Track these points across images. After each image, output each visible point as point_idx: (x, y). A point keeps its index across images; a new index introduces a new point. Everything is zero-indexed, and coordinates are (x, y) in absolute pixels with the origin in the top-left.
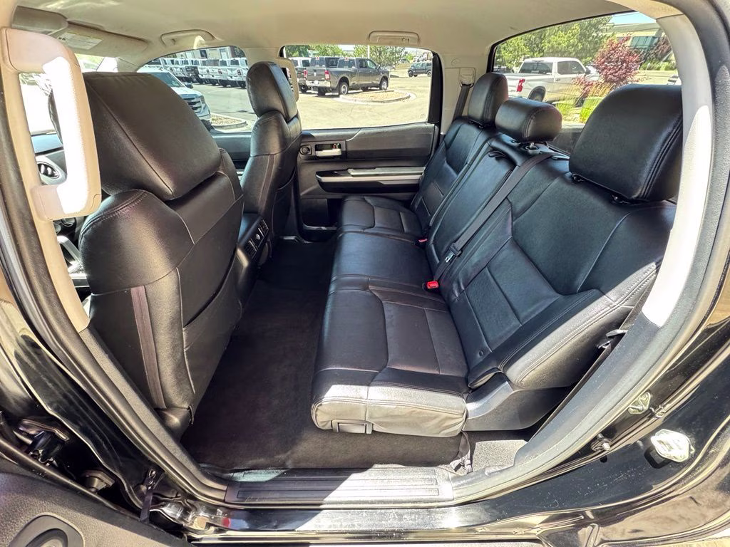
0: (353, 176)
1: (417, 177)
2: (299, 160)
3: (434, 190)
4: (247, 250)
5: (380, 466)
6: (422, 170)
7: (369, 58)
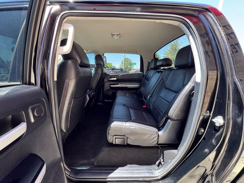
0: (120, 85)
1: (138, 86)
2: (105, 81)
3: (142, 89)
4: (89, 95)
5: (129, 165)
6: (139, 84)
7: (123, 68)
